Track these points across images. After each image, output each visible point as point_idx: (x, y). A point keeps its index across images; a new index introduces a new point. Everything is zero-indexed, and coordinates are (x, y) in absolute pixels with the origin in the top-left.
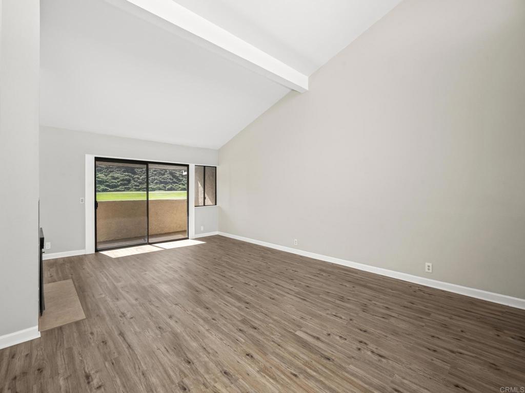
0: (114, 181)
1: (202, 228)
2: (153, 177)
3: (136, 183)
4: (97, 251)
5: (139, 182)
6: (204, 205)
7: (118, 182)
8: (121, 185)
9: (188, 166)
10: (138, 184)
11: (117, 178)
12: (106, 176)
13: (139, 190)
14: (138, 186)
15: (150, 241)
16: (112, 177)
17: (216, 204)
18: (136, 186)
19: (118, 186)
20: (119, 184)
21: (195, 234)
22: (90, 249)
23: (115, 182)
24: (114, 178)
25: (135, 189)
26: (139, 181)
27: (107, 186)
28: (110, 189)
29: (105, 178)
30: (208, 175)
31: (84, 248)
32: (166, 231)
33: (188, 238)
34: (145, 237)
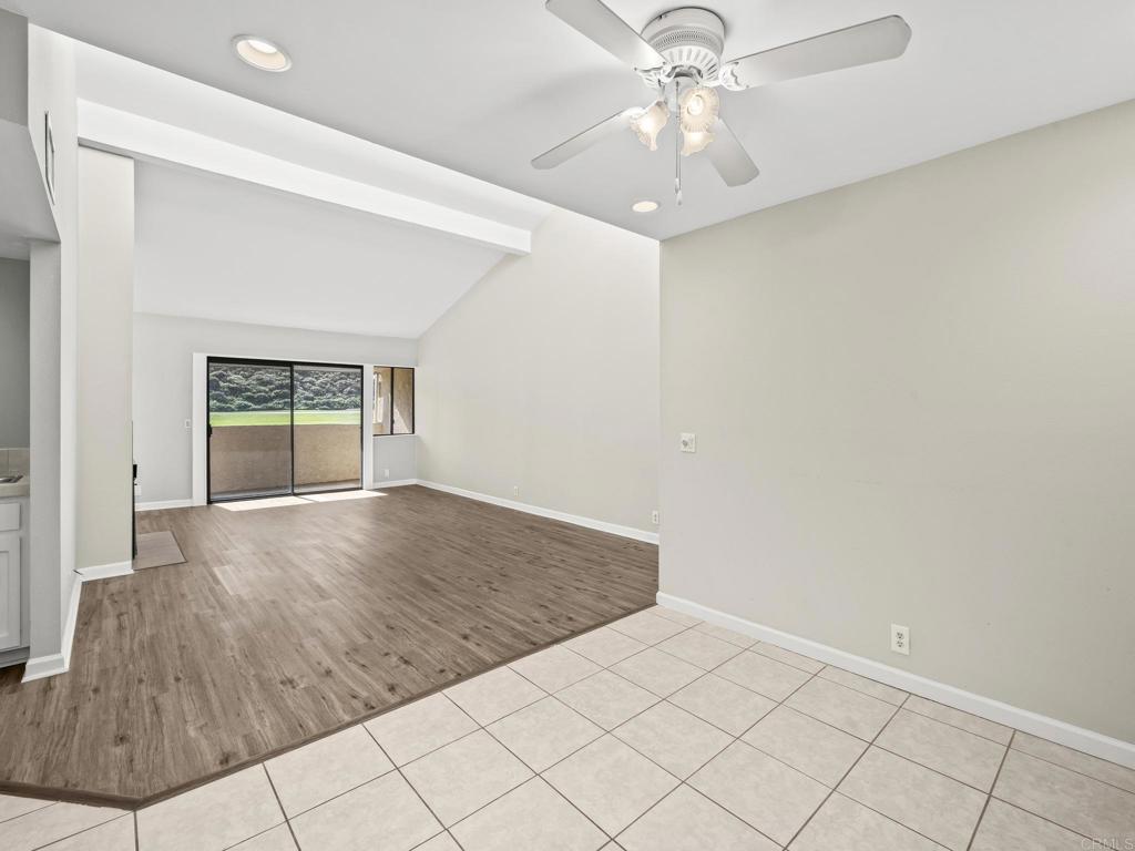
0: (263, 388)
1: (387, 473)
2: (343, 381)
3: (307, 394)
4: (209, 502)
5: (313, 392)
6: (392, 434)
7: (271, 390)
8: (278, 396)
9: (361, 367)
10: (312, 395)
11: (270, 383)
12: (247, 378)
13: (313, 407)
14: (312, 399)
15: (296, 491)
16: (258, 380)
17: (413, 432)
18: (307, 398)
19: (271, 399)
20: (273, 394)
21: (375, 481)
22: (199, 498)
23: (265, 391)
24: (264, 383)
25: (306, 405)
26: (313, 388)
27: (249, 399)
28: (254, 406)
29: (244, 382)
30: (401, 382)
31: (191, 496)
32: (332, 477)
33: (361, 489)
34: (288, 483)
